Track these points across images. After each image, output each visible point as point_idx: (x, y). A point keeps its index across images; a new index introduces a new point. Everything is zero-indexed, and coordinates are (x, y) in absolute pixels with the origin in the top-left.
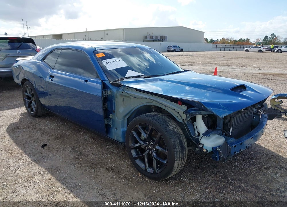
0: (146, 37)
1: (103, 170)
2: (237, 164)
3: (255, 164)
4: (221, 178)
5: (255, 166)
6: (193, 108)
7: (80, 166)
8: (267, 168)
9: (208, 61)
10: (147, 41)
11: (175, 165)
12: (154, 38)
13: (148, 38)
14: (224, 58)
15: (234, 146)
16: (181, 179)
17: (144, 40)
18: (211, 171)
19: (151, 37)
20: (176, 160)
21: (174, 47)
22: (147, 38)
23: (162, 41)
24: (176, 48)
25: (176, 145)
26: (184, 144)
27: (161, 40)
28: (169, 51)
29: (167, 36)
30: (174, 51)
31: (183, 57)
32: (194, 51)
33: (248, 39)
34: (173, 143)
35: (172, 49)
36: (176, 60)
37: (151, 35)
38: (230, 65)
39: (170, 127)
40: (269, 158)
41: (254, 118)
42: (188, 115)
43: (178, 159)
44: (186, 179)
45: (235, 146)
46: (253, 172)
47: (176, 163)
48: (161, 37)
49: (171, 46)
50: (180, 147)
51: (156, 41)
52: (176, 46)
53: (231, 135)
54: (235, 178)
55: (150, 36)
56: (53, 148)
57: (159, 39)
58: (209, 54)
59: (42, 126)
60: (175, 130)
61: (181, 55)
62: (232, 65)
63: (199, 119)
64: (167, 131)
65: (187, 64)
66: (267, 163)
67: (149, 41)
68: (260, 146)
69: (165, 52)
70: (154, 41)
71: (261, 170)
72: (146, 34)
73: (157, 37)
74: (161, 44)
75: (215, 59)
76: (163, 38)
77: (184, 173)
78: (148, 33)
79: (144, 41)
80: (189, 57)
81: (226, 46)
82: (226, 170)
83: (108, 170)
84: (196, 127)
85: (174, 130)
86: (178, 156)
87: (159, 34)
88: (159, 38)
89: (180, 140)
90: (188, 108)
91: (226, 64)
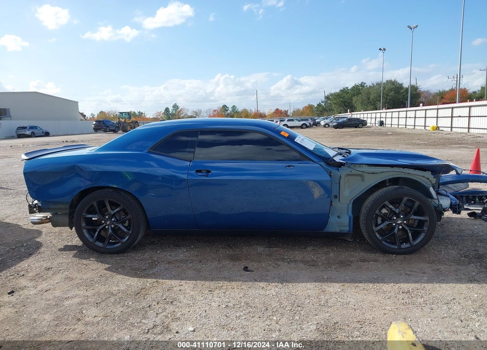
33: (141, 112)
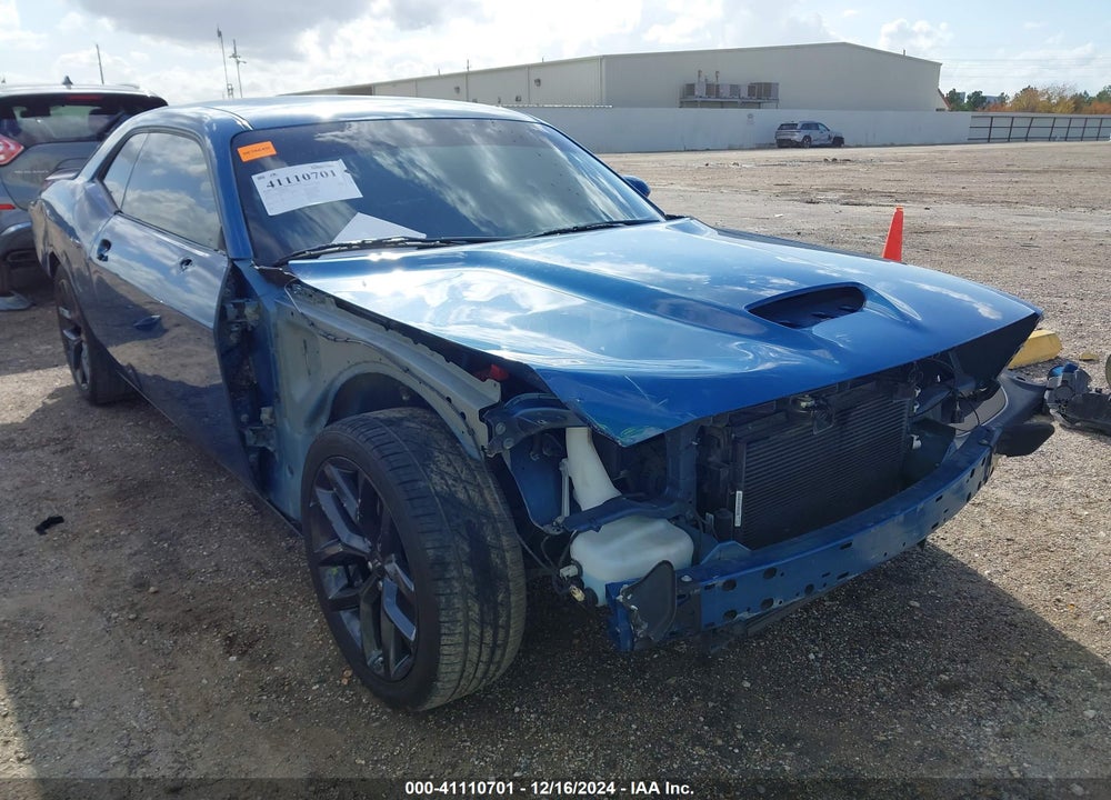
0: (690, 88)
1: (213, 643)
2: (812, 656)
3: (902, 663)
4: (702, 719)
5: (895, 672)
6: (534, 395)
7: (133, 620)
8: (947, 690)
9: (932, 183)
10: (694, 104)
11: (445, 652)
12: (725, 92)
13: (700, 91)
14: (1009, 171)
15: (719, 582)
16: (517, 709)
17: (681, 102)
18: (672, 681)
19: (713, 89)
20: (443, 631)
21: (807, 126)
22: (696, 93)
23: (758, 106)
24: (814, 134)
25: (449, 564)
26: (498, 561)
27: (754, 99)
28: (784, 144)
29: (777, 84)
30: (806, 143)
31: (831, 167)
32: (892, 145)
34: (431, 553)
35: (798, 137)
36: (793, 181)
37: (712, 80)
38: (1022, 199)
39: (436, 478)
40: (986, 639)
41: (917, 444)
42: (500, 428)
43: (460, 629)
44: (534, 712)
45: (730, 585)
46: (872, 704)
47: (446, 647)
48: (752, 88)
49: (793, 126)
50: (468, 571)
51: (733, 105)
52: (816, 126)
53: (738, 524)
54: (768, 727)
55: (709, 86)
56: (76, 536)
57: (746, 96)
58: (945, 156)
59: (97, 440)
60: (461, 496)
61: (826, 160)
62: (1032, 198)
63: (579, 445)
64: (410, 500)
65: (831, 196)
66: (967, 662)
67: (704, 104)
68: (975, 573)
69: (769, 146)
70: (722, 105)
71: (916, 693)
72: (693, 79)
73: (735, 89)
74: (750, 116)
75: (963, 178)
76: (761, 94)
77: (543, 684)
78: (700, 72)
79: (682, 104)
80: (859, 167)
81: (1035, 123)
82: (747, 684)
83: (230, 644)
84: (570, 478)
85: (453, 495)
86: (460, 616)
87: (744, 76)
88: (744, 94)
89: (477, 542)
90: (505, 397)
91: (1003, 198)
